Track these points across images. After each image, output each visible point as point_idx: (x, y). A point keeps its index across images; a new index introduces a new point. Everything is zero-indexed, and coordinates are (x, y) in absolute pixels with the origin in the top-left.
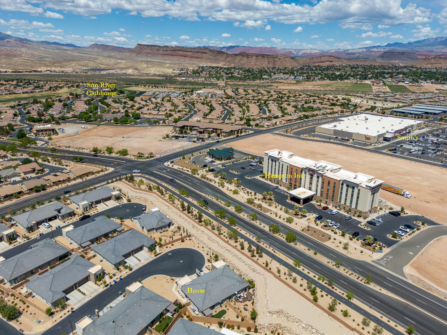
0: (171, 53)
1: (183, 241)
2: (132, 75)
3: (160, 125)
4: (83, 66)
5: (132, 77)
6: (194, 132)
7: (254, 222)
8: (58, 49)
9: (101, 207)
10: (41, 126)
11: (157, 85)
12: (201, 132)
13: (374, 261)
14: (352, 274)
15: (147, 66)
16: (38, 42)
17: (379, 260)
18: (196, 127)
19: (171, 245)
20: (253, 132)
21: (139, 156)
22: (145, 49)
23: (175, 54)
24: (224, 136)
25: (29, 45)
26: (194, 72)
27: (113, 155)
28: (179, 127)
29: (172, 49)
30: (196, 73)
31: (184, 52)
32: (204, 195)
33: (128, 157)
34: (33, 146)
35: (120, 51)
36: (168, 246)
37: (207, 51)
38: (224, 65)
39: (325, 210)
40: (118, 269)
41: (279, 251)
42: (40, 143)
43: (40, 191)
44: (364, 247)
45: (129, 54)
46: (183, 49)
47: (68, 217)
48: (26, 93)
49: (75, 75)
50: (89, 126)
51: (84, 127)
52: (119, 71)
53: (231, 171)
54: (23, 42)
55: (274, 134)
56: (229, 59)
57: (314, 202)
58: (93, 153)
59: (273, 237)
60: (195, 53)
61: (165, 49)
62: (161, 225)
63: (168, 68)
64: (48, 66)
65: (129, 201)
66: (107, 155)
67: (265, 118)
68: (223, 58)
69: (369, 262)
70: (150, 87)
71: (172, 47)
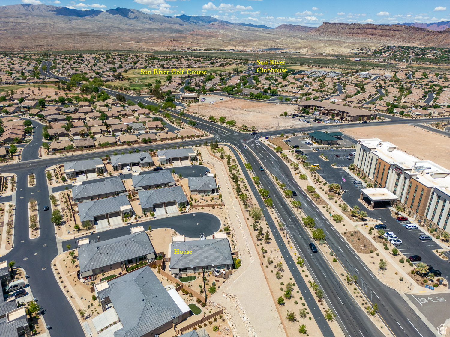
0: (357, 32)
1: (213, 208)
2: (305, 55)
3: (292, 103)
4: (262, 45)
5: (303, 56)
6: (317, 113)
7: (295, 210)
8: (249, 30)
9: (176, 164)
10: (188, 94)
11: (321, 65)
12: (324, 114)
13: (409, 296)
14: (361, 297)
15: (324, 45)
16: (236, 24)
17: (417, 296)
18: (321, 107)
19: (201, 208)
20: (390, 120)
21: (243, 129)
22: (331, 28)
23: (362, 32)
24: (349, 120)
25: (227, 27)
26: (375, 52)
27: (224, 125)
28: (303, 106)
29: (360, 27)
30: (378, 53)
31: (373, 30)
32: (268, 172)
33: (234, 128)
34: (173, 109)
35: (306, 31)
36: (198, 208)
37: (402, 28)
38: (420, 44)
39: (401, 220)
40: (145, 214)
41: (295, 245)
42: (179, 108)
43: (147, 143)
44: (413, 275)
45: (312, 34)
46: (372, 27)
47: (147, 166)
48: (201, 67)
49: (252, 54)
50: (226, 99)
51: (221, 98)
52: (293, 51)
53: (320, 157)
54: (225, 24)
55: (418, 125)
56: (430, 37)
57: (393, 209)
58: (210, 121)
59: (302, 230)
60: (386, 31)
61: (352, 27)
62: (205, 188)
63: (346, 47)
64: (234, 46)
65: (201, 164)
66: (219, 124)
67: (421, 107)
68: (421, 36)
69: (402, 294)
70: (314, 67)
71: (361, 25)
